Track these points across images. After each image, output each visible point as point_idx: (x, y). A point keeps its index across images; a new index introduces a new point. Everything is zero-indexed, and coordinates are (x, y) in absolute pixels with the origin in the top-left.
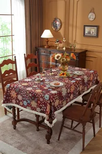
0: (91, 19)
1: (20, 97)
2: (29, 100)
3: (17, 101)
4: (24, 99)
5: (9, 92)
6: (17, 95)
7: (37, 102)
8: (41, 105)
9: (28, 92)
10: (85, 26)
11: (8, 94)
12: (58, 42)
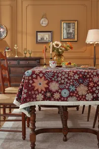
0: (44, 25)
1: (54, 86)
2: (73, 85)
3: (48, 94)
4: (62, 86)
6: (48, 84)
8: (94, 89)
9: (71, 74)
10: (37, 32)
11: (30, 86)
12: (8, 49)
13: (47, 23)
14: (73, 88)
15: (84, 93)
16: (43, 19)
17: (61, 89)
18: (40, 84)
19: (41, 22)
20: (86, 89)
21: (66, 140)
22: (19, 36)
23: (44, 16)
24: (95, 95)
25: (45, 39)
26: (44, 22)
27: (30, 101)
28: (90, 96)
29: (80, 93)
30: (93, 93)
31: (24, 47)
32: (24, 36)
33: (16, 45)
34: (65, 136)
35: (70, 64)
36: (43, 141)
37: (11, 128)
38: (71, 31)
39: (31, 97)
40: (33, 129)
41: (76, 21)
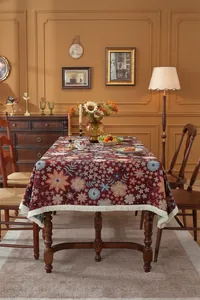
0: (75, 56)
1: (78, 184)
2: (105, 183)
3: (70, 196)
4: (91, 184)
5: (44, 178)
6: (69, 180)
7: (128, 183)
8: (137, 188)
9: (103, 166)
10: (64, 69)
11: (43, 184)
12: (12, 101)
13: (81, 52)
14: (105, 187)
15: (122, 193)
16: (74, 46)
17: (89, 188)
18: (58, 181)
19: (71, 51)
20: (125, 187)
21: (99, 260)
22: (32, 76)
23: (77, 40)
24: (138, 197)
25: (78, 81)
26: (76, 51)
27: (43, 205)
28: (130, 198)
29: (116, 194)
30: (135, 193)
31: (41, 95)
32: (41, 77)
33: (26, 94)
34: (98, 254)
35: (111, 139)
36: (65, 262)
37: (18, 240)
38: (124, 66)
39: (43, 200)
40: (49, 245)
41: (132, 49)
